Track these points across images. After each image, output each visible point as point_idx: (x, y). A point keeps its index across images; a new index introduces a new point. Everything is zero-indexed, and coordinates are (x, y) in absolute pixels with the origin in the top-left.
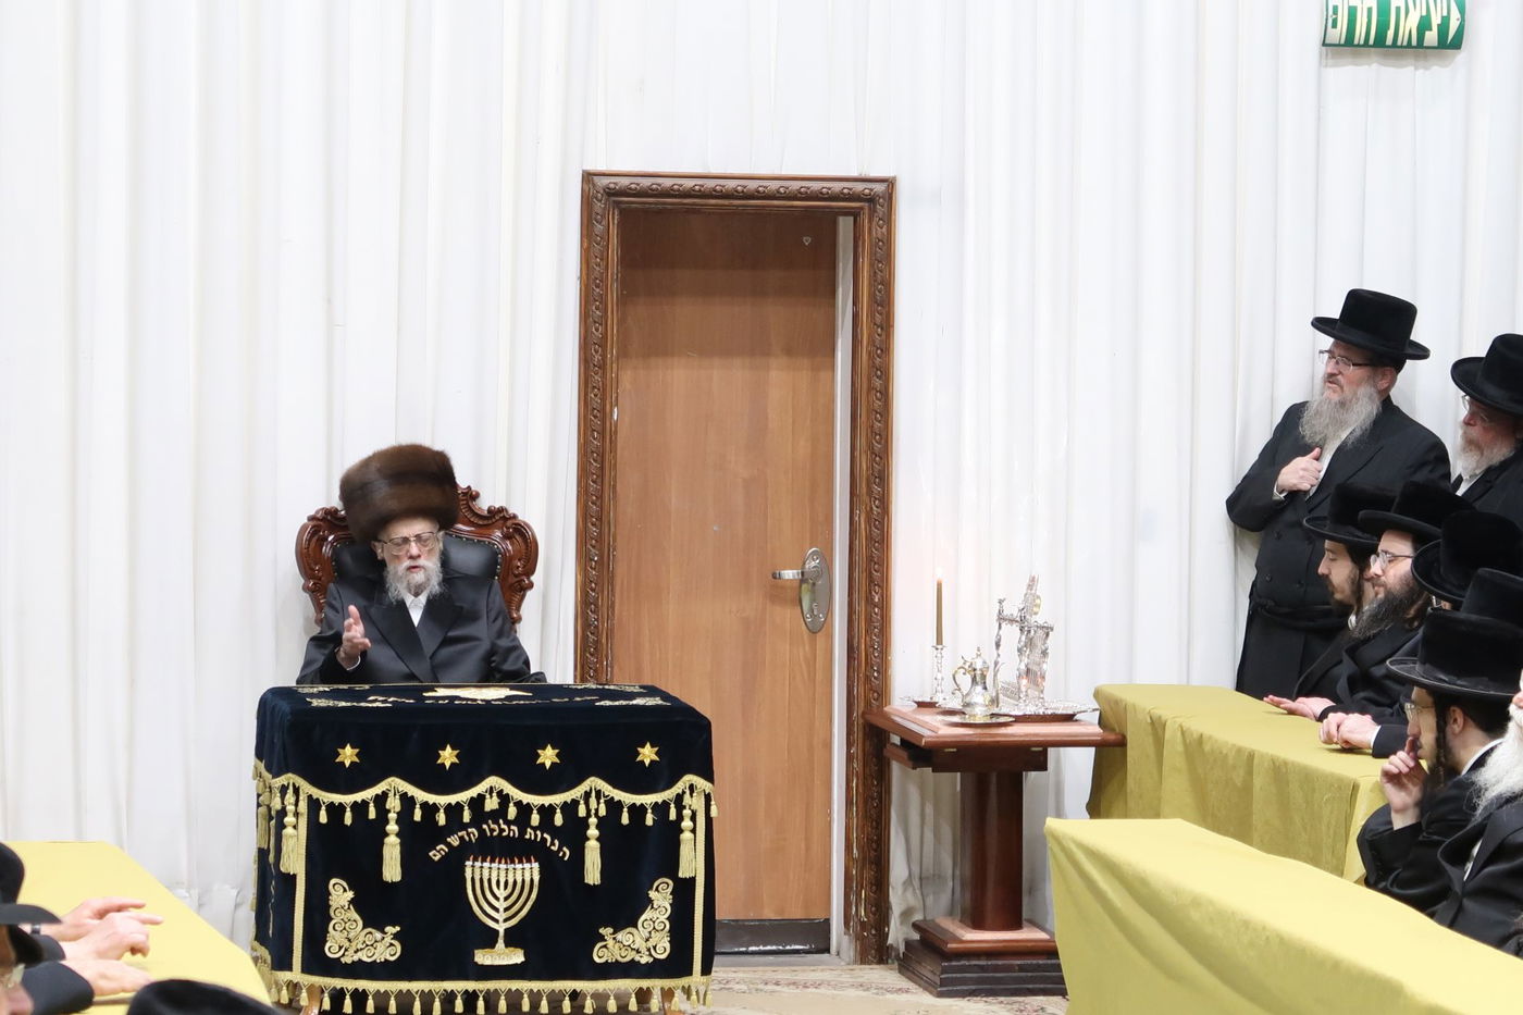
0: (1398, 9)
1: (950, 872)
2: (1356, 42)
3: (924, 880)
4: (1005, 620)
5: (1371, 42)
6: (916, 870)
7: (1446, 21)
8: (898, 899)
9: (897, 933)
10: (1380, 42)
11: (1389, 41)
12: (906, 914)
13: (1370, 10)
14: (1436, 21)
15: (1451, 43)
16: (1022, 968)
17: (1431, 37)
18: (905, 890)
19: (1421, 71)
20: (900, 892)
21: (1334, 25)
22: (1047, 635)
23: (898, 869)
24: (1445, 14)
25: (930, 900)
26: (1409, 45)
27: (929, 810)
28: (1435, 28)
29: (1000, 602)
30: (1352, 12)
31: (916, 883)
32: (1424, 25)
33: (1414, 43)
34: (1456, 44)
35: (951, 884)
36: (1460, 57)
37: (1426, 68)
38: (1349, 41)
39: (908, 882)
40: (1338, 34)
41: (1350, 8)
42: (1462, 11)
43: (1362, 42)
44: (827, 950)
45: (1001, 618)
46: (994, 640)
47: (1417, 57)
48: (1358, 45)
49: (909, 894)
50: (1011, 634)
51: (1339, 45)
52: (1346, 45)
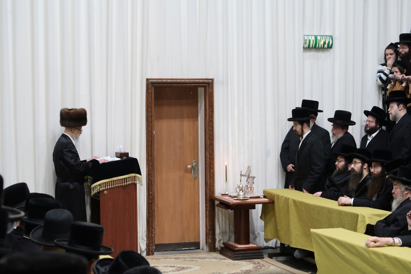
0: (319, 40)
1: (228, 231)
2: (310, 47)
3: (223, 233)
4: (242, 175)
5: (313, 47)
6: (221, 231)
7: (329, 42)
8: (218, 237)
9: (218, 245)
10: (315, 47)
11: (317, 47)
12: (220, 241)
13: (313, 40)
14: (327, 42)
15: (330, 47)
16: (252, 253)
17: (326, 46)
18: (219, 236)
19: (323, 53)
20: (218, 236)
21: (306, 44)
22: (254, 179)
23: (217, 231)
24: (329, 41)
25: (224, 237)
26: (321, 48)
27: (224, 218)
28: (327, 44)
29: (241, 171)
30: (310, 41)
31: (221, 234)
32: (325, 43)
33: (322, 47)
34: (331, 47)
35: (228, 234)
36: (332, 50)
37: (324, 53)
38: (309, 47)
39: (220, 234)
40: (306, 46)
41: (309, 40)
42: (332, 40)
43: (311, 47)
44: (199, 249)
45: (241, 175)
46: (240, 180)
47: (322, 50)
48: (311, 48)
49: (220, 236)
50: (244, 179)
51: (307, 48)
52: (308, 48)
